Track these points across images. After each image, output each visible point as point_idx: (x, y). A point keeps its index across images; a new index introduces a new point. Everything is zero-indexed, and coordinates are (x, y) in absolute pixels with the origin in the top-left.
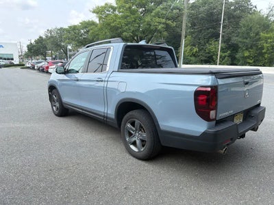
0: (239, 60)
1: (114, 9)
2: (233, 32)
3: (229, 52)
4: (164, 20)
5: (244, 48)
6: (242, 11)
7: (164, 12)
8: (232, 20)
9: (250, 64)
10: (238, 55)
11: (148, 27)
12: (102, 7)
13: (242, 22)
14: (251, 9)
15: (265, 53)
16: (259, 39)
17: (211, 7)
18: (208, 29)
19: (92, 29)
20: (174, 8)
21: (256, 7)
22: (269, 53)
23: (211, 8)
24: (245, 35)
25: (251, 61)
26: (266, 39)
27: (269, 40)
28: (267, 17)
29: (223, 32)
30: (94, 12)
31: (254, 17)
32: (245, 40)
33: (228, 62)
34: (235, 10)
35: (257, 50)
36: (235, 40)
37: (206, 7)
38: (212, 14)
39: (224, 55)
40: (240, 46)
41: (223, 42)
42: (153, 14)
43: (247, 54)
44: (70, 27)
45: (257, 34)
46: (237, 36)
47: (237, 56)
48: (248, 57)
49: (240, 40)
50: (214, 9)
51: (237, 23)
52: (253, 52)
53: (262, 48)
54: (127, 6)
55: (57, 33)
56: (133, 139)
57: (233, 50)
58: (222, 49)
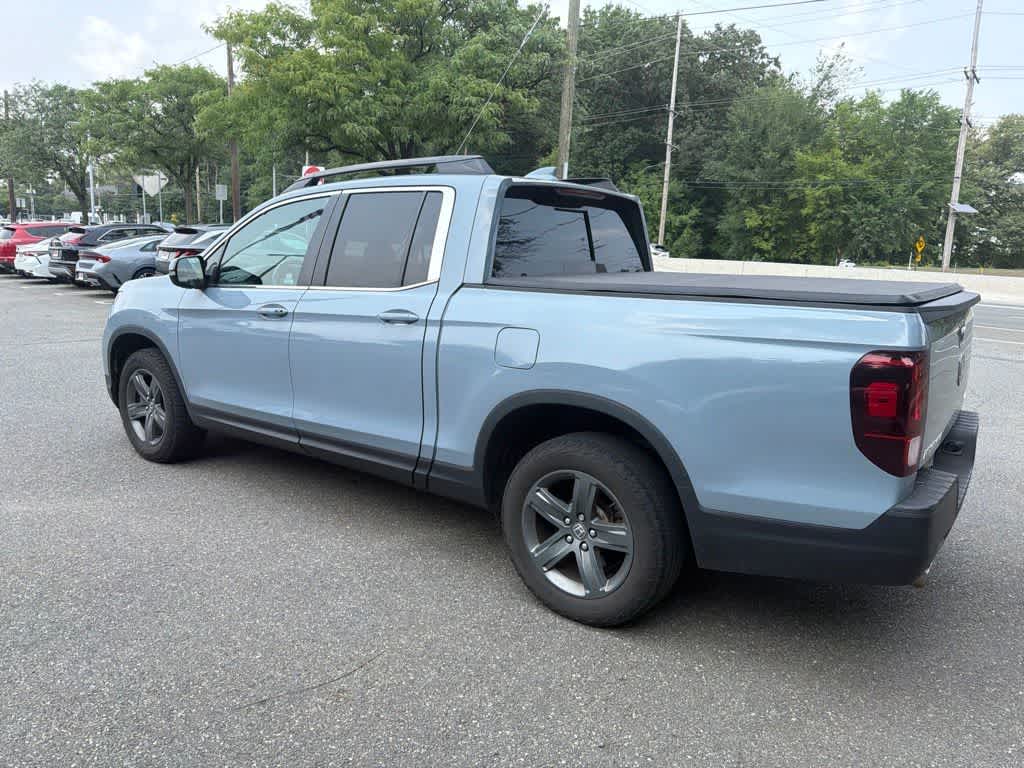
0: (727, 242)
1: (304, 30)
2: (707, 142)
3: (695, 211)
4: (497, 88)
5: (743, 201)
6: (735, 72)
7: (498, 58)
8: (703, 101)
9: (765, 256)
10: (726, 224)
11: (438, 106)
12: (255, 19)
13: (738, 110)
14: (763, 66)
15: (810, 218)
16: (791, 172)
17: (633, 51)
18: (625, 127)
19: (206, 103)
20: (532, 48)
21: (777, 63)
22: (823, 220)
23: (633, 55)
24: (748, 156)
25: (765, 246)
26: (814, 170)
27: (822, 177)
28: (814, 98)
29: (676, 141)
30: (220, 34)
31: (774, 95)
32: (746, 173)
33: (693, 247)
34: (710, 68)
35: (783, 207)
36: (714, 169)
37: (618, 50)
38: (636, 74)
39: (677, 220)
40: (732, 190)
41: (677, 174)
42: (456, 60)
43: (752, 220)
44: (106, 87)
45: (785, 153)
46: (720, 158)
47: (722, 227)
48: (757, 231)
49: (730, 169)
50: (645, 57)
51: (721, 114)
52: (772, 213)
53: (801, 202)
54: (359, 22)
55: (41, 108)
56: (563, 549)
57: (708, 204)
58: (672, 201)
